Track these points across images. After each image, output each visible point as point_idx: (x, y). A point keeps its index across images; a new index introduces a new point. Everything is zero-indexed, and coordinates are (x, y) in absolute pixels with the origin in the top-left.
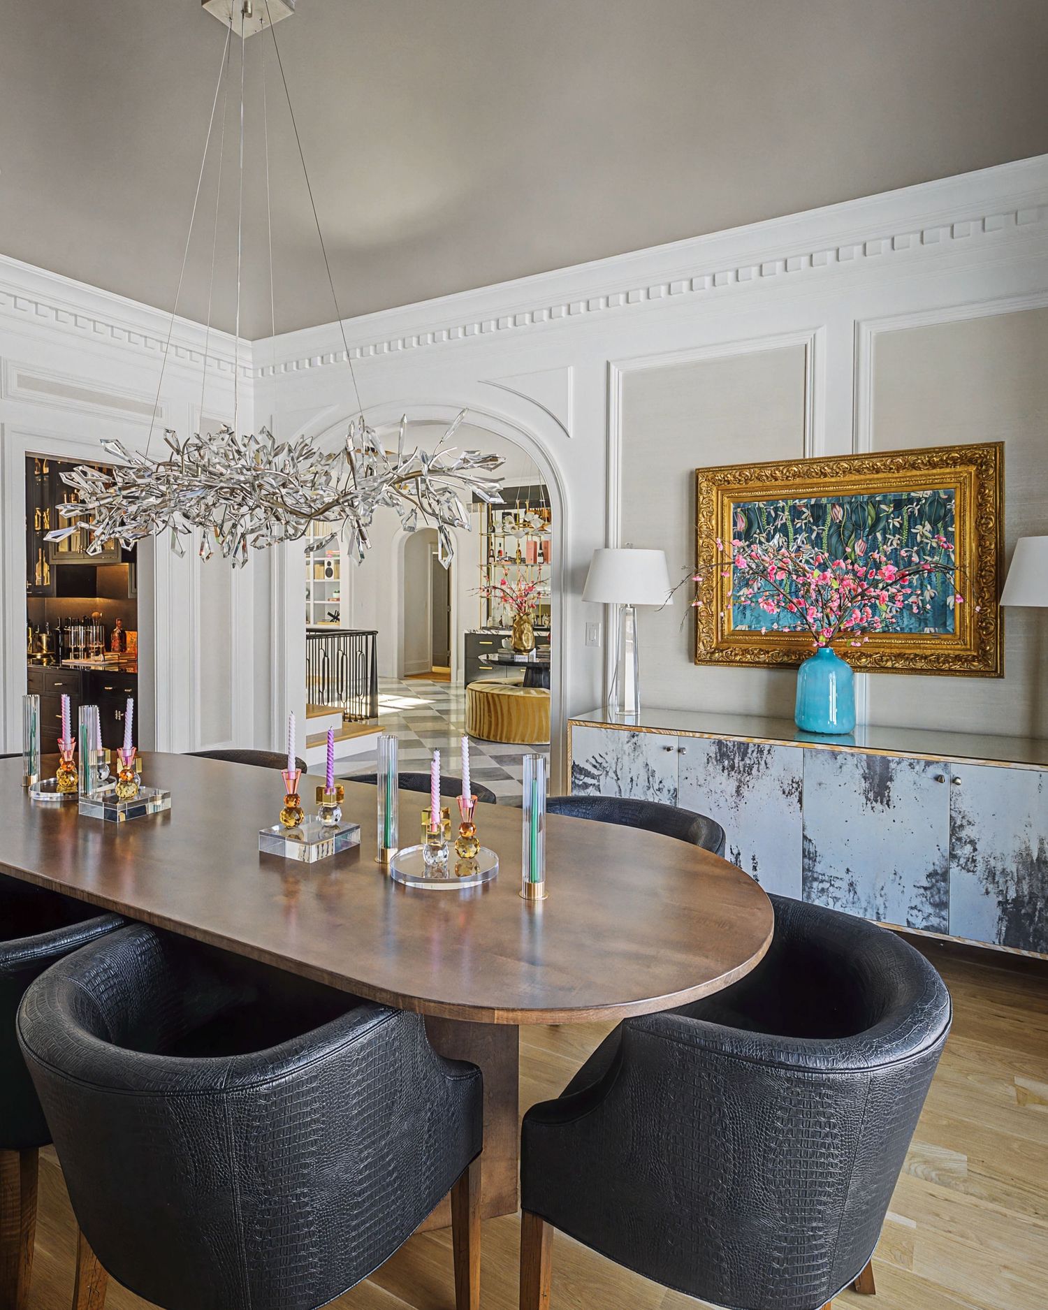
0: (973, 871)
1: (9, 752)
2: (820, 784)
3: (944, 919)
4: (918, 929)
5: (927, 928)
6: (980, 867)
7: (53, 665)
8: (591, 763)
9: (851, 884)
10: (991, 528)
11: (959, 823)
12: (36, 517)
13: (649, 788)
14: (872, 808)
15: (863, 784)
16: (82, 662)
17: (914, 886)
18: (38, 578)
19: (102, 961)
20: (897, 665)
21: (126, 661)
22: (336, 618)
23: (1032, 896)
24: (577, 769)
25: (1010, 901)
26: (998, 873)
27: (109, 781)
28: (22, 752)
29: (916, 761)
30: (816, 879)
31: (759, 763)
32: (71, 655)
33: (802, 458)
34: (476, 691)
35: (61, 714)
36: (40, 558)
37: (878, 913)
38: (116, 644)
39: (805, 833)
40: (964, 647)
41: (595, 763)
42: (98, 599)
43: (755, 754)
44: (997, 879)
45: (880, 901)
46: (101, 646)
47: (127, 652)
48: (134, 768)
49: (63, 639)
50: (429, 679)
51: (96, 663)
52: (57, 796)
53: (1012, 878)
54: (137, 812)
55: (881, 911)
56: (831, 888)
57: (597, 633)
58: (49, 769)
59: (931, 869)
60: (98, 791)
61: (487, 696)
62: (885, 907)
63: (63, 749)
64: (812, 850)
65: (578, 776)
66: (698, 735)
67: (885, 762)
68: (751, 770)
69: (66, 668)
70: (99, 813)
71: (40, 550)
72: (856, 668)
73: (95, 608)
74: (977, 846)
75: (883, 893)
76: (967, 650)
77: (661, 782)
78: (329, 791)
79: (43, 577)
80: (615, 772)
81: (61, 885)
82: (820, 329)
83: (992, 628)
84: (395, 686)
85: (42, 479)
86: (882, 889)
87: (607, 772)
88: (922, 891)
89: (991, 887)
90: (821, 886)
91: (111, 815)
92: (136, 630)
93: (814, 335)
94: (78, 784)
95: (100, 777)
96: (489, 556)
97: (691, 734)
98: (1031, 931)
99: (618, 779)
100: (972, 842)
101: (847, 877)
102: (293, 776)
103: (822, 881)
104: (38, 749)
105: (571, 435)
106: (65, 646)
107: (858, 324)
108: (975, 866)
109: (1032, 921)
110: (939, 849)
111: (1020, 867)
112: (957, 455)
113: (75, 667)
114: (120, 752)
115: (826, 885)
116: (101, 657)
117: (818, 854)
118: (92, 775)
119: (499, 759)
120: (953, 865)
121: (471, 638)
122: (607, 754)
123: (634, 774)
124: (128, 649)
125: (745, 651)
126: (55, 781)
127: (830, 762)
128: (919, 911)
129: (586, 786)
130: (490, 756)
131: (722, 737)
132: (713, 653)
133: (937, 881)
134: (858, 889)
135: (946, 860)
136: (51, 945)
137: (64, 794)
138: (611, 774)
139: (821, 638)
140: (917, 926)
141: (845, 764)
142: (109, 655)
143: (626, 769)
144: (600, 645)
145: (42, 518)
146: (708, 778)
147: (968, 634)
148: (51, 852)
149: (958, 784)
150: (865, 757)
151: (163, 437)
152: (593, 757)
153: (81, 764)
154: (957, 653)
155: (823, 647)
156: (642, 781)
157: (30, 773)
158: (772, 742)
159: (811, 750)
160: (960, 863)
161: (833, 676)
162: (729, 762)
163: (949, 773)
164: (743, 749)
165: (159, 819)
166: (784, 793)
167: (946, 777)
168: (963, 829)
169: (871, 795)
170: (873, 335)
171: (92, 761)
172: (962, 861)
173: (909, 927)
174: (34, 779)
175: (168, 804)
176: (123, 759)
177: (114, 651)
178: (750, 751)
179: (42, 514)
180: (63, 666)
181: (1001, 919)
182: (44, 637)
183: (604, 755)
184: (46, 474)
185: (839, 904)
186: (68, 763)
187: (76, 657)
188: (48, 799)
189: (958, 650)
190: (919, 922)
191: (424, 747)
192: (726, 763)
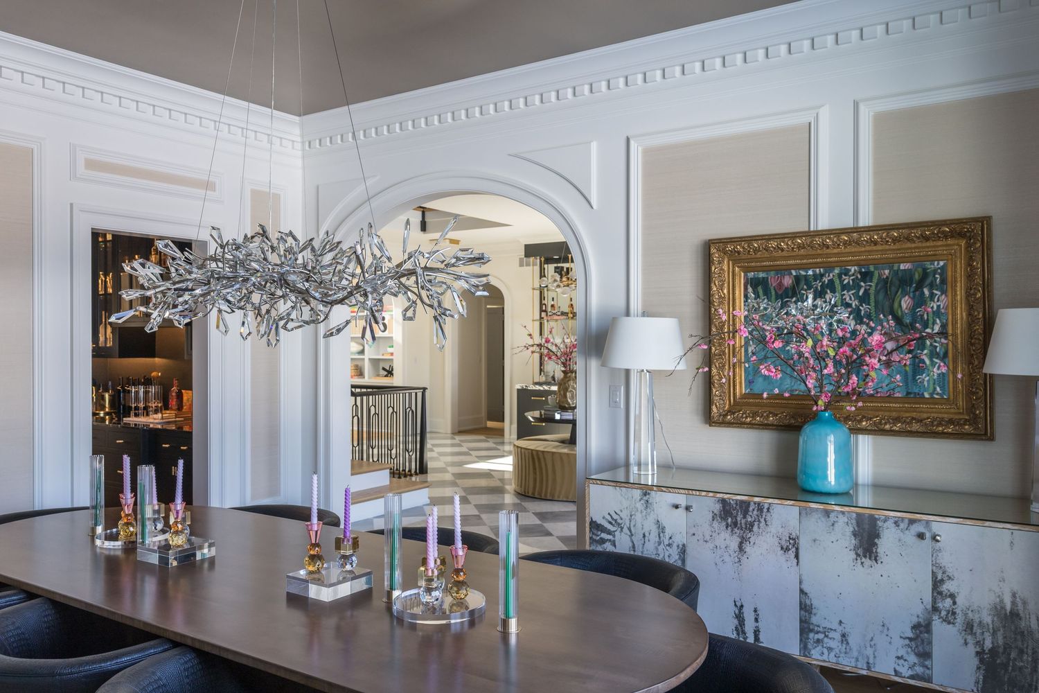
0: (953, 624)
1: (76, 505)
2: (815, 541)
3: (928, 669)
4: (904, 677)
5: (912, 677)
6: (960, 619)
7: (114, 423)
8: (607, 519)
9: (843, 635)
10: (979, 298)
11: (939, 578)
12: (100, 281)
13: (659, 544)
14: (862, 563)
15: (853, 542)
16: (142, 420)
17: (901, 637)
18: (102, 339)
19: (154, 673)
20: (895, 428)
21: (182, 419)
22: (390, 373)
23: (1007, 646)
24: (595, 526)
25: (987, 651)
26: (975, 625)
27: (163, 532)
28: (89, 506)
29: (900, 519)
30: (812, 631)
31: (759, 521)
32: (132, 413)
33: (807, 229)
34: (521, 448)
35: (122, 470)
36: (104, 320)
37: (868, 663)
38: (173, 402)
39: (803, 587)
40: (956, 411)
41: (610, 519)
42: (156, 359)
43: (755, 512)
44: (974, 631)
45: (869, 652)
46: (160, 405)
47: (184, 410)
48: (184, 519)
49: (124, 399)
50: (482, 434)
51: (154, 420)
52: (118, 544)
53: (988, 629)
54: (187, 558)
55: (871, 661)
56: (826, 640)
57: (620, 395)
58: (112, 521)
59: (915, 620)
60: (154, 539)
61: (532, 454)
62: (875, 657)
63: (124, 503)
64: (808, 602)
65: (595, 532)
66: (704, 493)
67: (873, 520)
68: (752, 526)
69: (127, 425)
70: (154, 559)
71: (103, 312)
72: (856, 431)
73: (154, 369)
74: (957, 600)
75: (872, 643)
76: (960, 413)
77: (670, 538)
78: (346, 540)
79: (106, 338)
80: (629, 529)
81: (122, 616)
82: (823, 108)
83: (981, 393)
84: (449, 442)
85: (106, 245)
86: (871, 640)
87: (622, 528)
88: (907, 642)
89: (969, 638)
90: (817, 636)
91: (164, 561)
92: (191, 389)
93: (817, 114)
94: (136, 534)
95: (155, 528)
96: (541, 311)
97: (698, 493)
98: (1006, 679)
99: (632, 535)
100: (952, 596)
101: (840, 629)
102: (315, 528)
103: (818, 632)
104: (103, 503)
105: (594, 207)
106: (127, 405)
107: (857, 103)
108: (955, 618)
109: (1006, 670)
110: (922, 602)
111: (995, 619)
112: (947, 229)
113: (136, 425)
114: (172, 506)
115: (821, 636)
116: (159, 415)
117: (813, 607)
118: (149, 526)
119: (542, 516)
120: (935, 617)
121: (523, 394)
122: (621, 511)
123: (646, 530)
124: (185, 408)
125: (755, 414)
126: (117, 531)
127: (823, 519)
128: (905, 660)
129: (603, 541)
130: (533, 513)
131: (726, 496)
132: (726, 415)
133: (921, 632)
134: (850, 640)
135: (929, 612)
136: (115, 662)
137: (125, 543)
138: (625, 529)
139: (820, 403)
140: (903, 675)
141: (837, 522)
142: (167, 414)
143: (639, 525)
144: (622, 407)
145: (106, 282)
146: (714, 535)
147: (961, 399)
148: (113, 590)
149: (938, 541)
150: (854, 515)
151: (209, 233)
152: (609, 514)
153: (139, 517)
154: (951, 416)
155: (822, 411)
156: (653, 537)
157: (96, 525)
158: (770, 501)
159: (806, 508)
160: (942, 615)
161: (832, 438)
162: (732, 519)
163: (930, 530)
164: (744, 506)
165: (206, 565)
166: (782, 548)
167: (928, 535)
168: (944, 583)
169: (860, 551)
170: (872, 114)
171: (149, 513)
172: (943, 613)
173: (896, 676)
174: (99, 529)
175: (213, 551)
176: (175, 512)
177: (172, 409)
178: (751, 509)
179: (106, 278)
180: (125, 424)
181: (978, 668)
182: (107, 396)
183: (618, 512)
184: (109, 241)
185: (832, 655)
186: (127, 515)
187: (136, 415)
188: (111, 547)
189: (952, 413)
190: (906, 672)
191: (470, 503)
192: (730, 520)
